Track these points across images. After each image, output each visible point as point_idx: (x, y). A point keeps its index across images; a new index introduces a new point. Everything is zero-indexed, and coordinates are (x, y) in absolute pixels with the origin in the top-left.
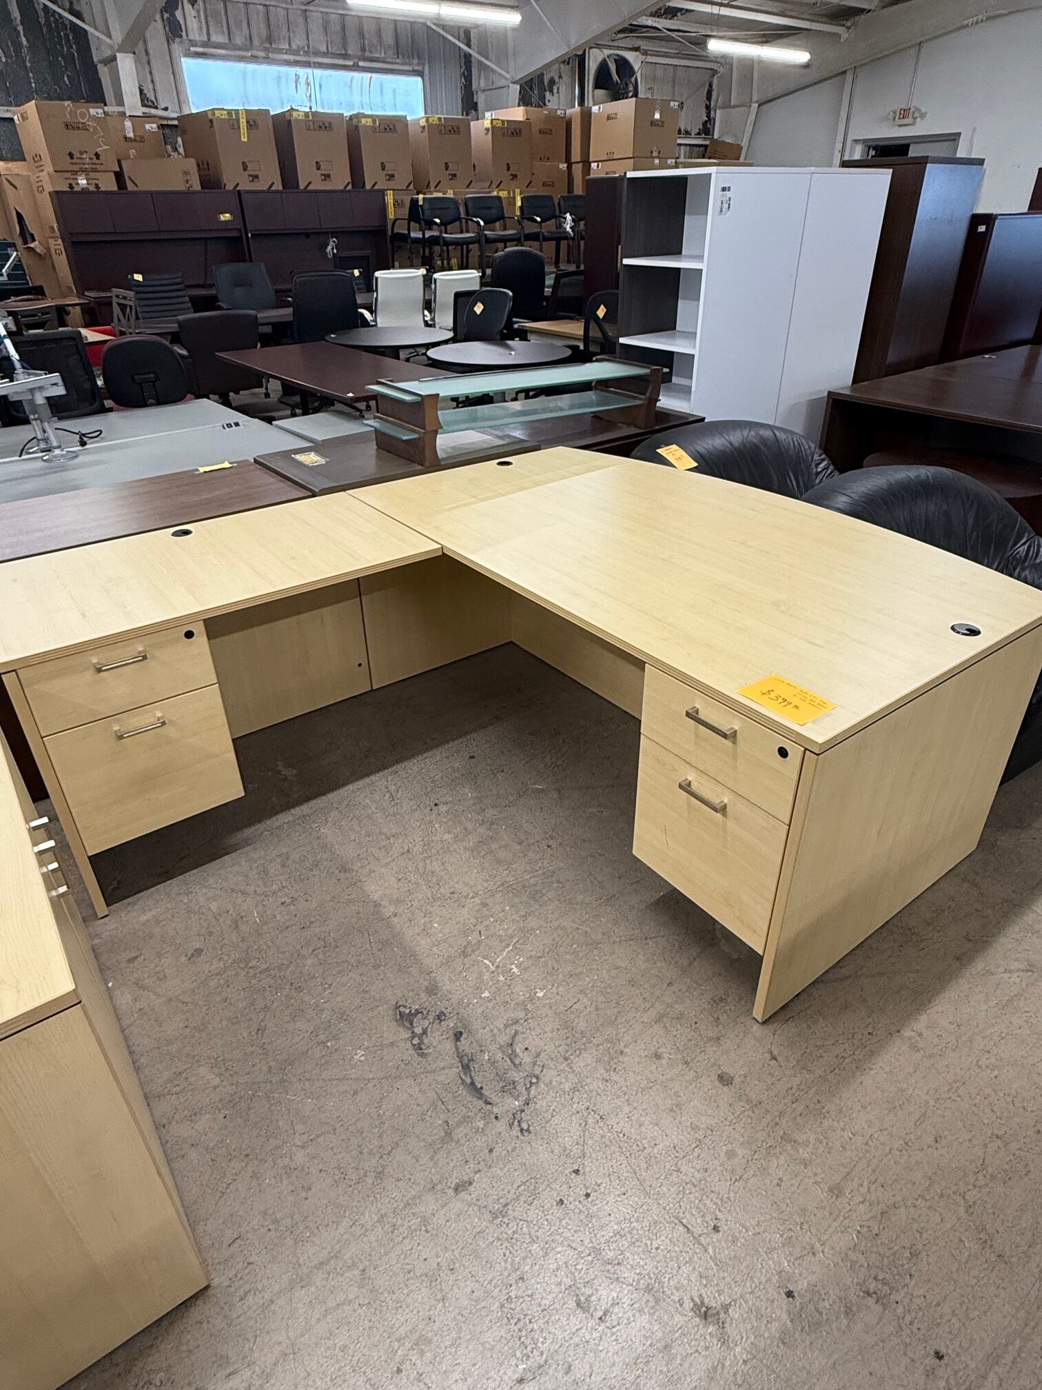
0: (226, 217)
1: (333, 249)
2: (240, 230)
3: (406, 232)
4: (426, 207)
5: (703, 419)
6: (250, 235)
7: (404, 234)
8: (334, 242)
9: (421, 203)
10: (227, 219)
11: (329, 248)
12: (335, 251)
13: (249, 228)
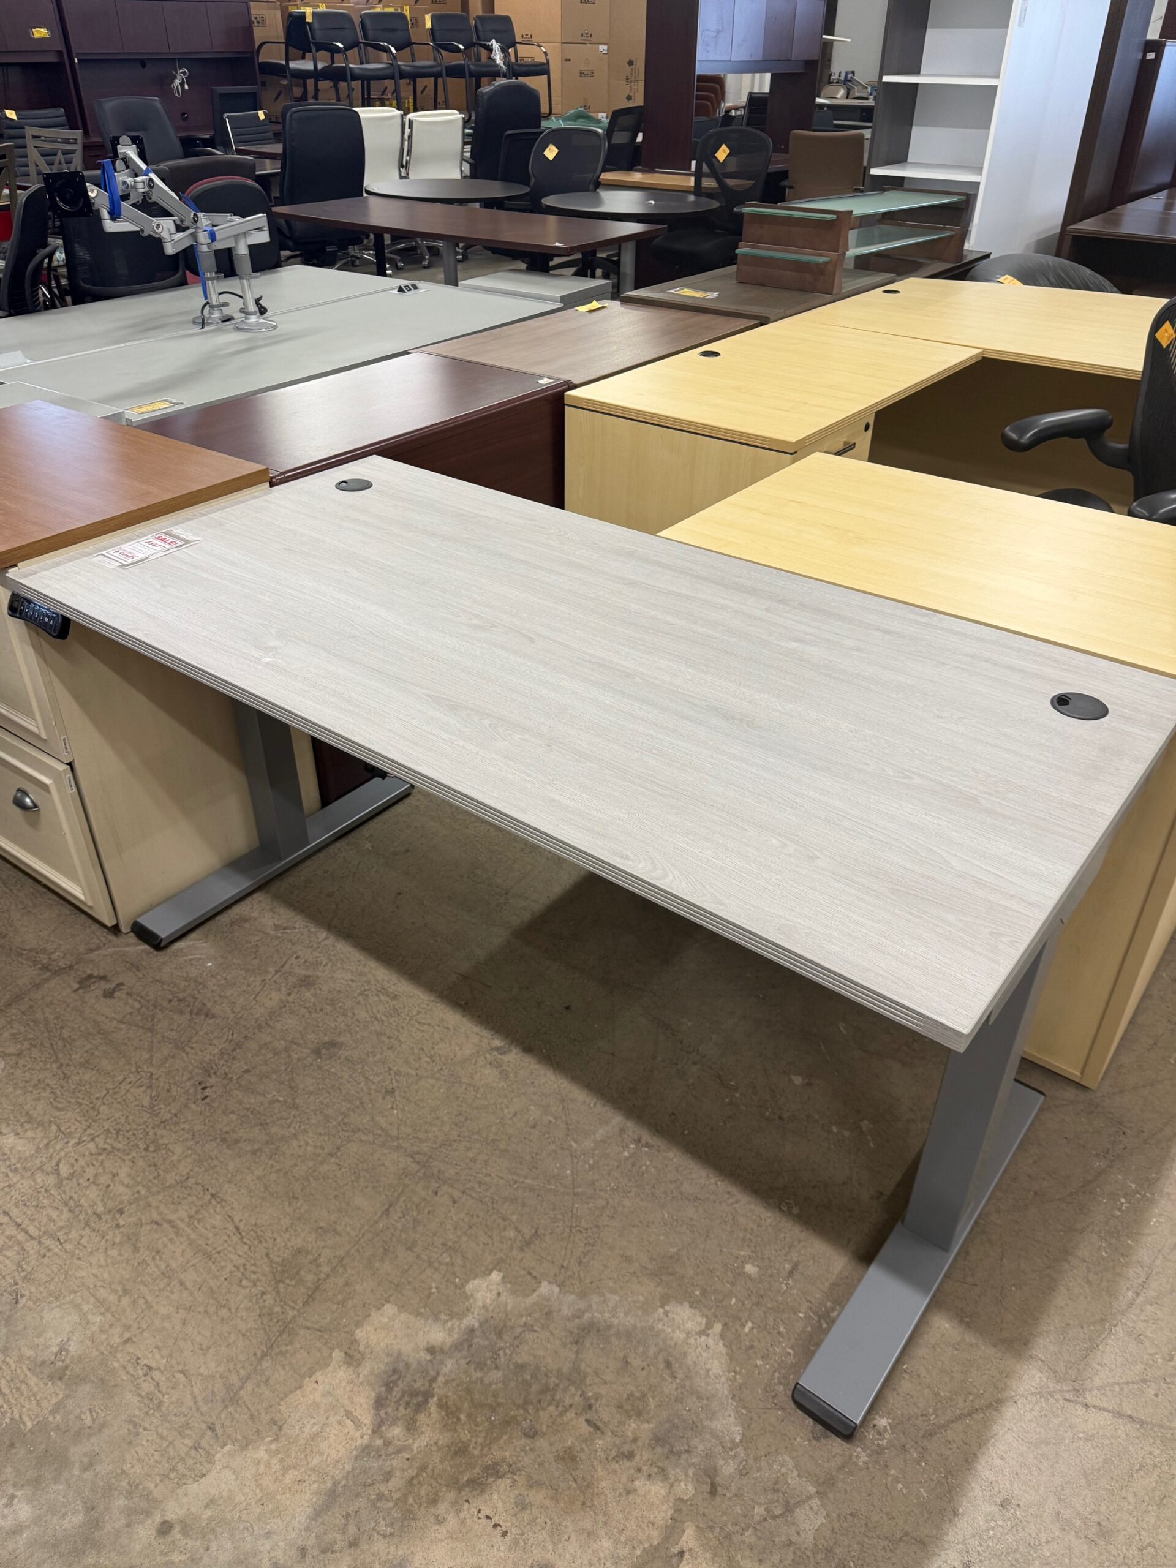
0: (40, 33)
1: (182, 84)
2: (60, 52)
3: (284, 63)
4: (316, 26)
5: (988, 256)
6: (76, 61)
7: (282, 65)
8: (184, 73)
9: (309, 19)
10: (42, 36)
11: (177, 82)
12: (186, 87)
13: (75, 50)
